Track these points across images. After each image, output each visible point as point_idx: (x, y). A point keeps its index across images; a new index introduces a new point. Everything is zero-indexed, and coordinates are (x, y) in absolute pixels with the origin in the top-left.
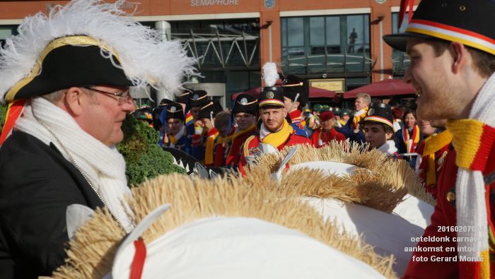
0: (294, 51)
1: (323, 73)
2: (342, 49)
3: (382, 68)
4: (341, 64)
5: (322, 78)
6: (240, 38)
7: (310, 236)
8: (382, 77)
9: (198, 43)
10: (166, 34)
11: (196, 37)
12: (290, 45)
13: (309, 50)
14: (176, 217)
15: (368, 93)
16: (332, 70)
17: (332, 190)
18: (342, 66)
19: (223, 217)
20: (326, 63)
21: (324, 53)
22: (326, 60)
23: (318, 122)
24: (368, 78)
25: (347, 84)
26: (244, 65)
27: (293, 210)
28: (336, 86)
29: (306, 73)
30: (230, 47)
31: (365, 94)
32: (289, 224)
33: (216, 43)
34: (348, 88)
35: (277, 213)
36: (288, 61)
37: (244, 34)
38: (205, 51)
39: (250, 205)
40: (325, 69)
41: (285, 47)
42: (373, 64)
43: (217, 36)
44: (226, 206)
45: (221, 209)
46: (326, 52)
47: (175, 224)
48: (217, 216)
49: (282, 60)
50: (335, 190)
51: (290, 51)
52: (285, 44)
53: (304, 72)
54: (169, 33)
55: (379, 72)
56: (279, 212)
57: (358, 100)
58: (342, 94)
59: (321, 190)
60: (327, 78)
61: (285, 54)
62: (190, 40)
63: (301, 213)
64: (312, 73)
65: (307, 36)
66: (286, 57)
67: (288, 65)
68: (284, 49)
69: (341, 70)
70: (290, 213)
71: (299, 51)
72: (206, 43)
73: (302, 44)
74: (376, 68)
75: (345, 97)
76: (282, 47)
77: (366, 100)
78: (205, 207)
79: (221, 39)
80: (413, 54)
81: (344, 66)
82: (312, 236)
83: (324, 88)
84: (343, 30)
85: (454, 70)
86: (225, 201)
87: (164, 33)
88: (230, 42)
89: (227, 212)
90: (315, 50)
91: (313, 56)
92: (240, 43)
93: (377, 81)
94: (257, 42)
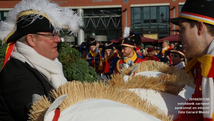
0: (136, 22)
1: (149, 31)
2: (157, 21)
3: (175, 29)
4: (157, 27)
5: (148, 33)
6: (113, 16)
7: (133, 107)
8: (175, 33)
9: (95, 18)
10: (82, 14)
11: (94, 16)
12: (135, 19)
13: (143, 21)
14: (74, 99)
15: (168, 40)
16: (153, 30)
17: (151, 85)
18: (157, 28)
19: (95, 99)
20: (150, 27)
21: (149, 22)
22: (150, 25)
23: (147, 53)
24: (169, 34)
25: (160, 36)
26: (115, 28)
27: (127, 95)
28: (154, 37)
29: (142, 31)
30: (109, 20)
31: (167, 40)
32: (124, 102)
33: (103, 18)
34: (160, 38)
35: (119, 97)
36: (134, 26)
37: (115, 14)
38: (98, 22)
39: (108, 93)
40: (150, 29)
41: (132, 20)
42: (170, 27)
43: (103, 15)
44: (97, 94)
45: (94, 96)
46: (150, 22)
47: (74, 102)
48: (92, 99)
49: (131, 26)
50: (153, 86)
51: (135, 22)
52: (132, 19)
53: (141, 31)
54: (83, 14)
55: (173, 31)
56: (120, 97)
57: (164, 43)
58: (157, 40)
59: (146, 85)
60: (151, 33)
61: (132, 23)
62: (92, 17)
63: (130, 97)
64: (144, 31)
65: (142, 15)
66: (133, 24)
67: (134, 28)
68: (132, 21)
69: (157, 30)
70: (125, 97)
71: (139, 22)
72: (99, 18)
73: (140, 19)
74: (172, 29)
75: (159, 42)
76: (131, 20)
77: (167, 43)
78: (87, 94)
79: (105, 16)
80: (181, 27)
81: (158, 28)
82: (135, 107)
83: (150, 38)
84: (158, 12)
85: (199, 34)
86: (96, 92)
87: (81, 14)
88: (109, 18)
89: (97, 97)
90: (146, 21)
91: (145, 24)
92: (113, 18)
93: (172, 35)
94: (121, 18)
